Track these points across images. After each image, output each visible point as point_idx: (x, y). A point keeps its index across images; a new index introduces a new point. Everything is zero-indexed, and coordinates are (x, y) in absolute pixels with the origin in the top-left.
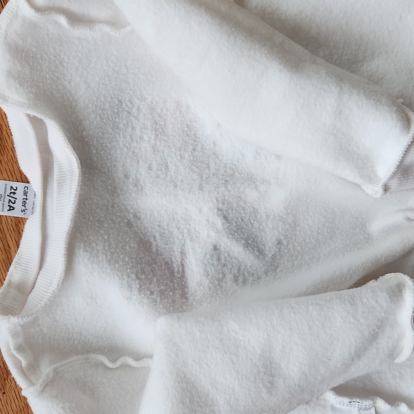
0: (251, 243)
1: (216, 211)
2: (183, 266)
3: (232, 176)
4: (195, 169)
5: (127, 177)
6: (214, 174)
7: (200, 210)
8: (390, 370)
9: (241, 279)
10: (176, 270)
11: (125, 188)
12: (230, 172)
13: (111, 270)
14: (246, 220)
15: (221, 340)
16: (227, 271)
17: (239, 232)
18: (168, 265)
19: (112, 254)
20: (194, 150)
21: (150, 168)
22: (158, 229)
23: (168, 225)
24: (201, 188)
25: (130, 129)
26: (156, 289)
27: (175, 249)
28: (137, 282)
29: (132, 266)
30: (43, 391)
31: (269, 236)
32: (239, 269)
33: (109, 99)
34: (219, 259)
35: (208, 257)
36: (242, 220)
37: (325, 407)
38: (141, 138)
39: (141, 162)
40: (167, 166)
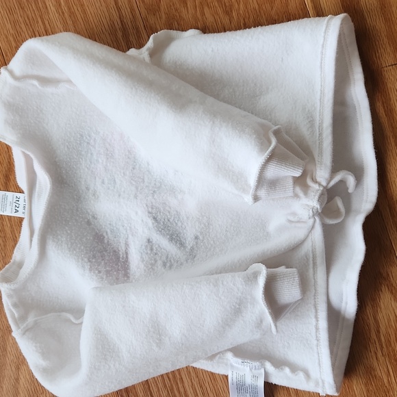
0: (175, 237)
1: (147, 213)
2: (127, 253)
3: (159, 188)
4: (134, 183)
5: (88, 189)
6: (147, 186)
7: (137, 213)
8: (281, 340)
9: (168, 265)
10: (121, 256)
11: (87, 197)
12: (158, 184)
13: (70, 255)
14: (171, 220)
15: (124, 307)
16: (158, 258)
17: (166, 229)
18: (116, 253)
19: (72, 244)
20: (134, 169)
21: (103, 183)
22: (109, 226)
23: (116, 224)
24: (136, 197)
25: (89, 155)
26: (103, 270)
27: (121, 241)
28: (89, 264)
29: (86, 253)
30: (24, 334)
31: (189, 233)
32: (167, 257)
33: (73, 134)
34: (152, 249)
35: (144, 247)
36: (169, 220)
37: (226, 365)
38: (97, 161)
39: (97, 178)
40: (115, 181)
